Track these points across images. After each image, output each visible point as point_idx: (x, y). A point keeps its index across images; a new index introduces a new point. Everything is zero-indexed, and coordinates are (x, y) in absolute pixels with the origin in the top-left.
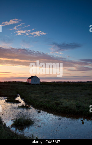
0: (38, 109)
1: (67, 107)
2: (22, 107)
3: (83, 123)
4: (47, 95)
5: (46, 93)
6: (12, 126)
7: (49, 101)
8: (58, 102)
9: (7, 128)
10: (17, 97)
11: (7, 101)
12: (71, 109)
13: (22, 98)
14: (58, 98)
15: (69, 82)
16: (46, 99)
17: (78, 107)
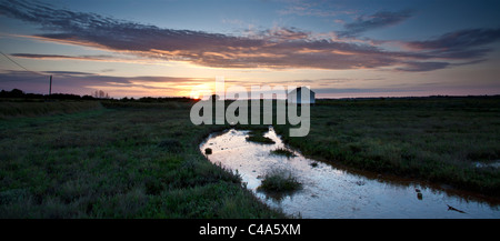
0: (312, 158)
1: (378, 158)
2: (279, 152)
3: (420, 197)
4: (332, 127)
5: (329, 124)
6: (259, 190)
7: (336, 143)
8: (358, 144)
9: (248, 193)
10: (267, 130)
11: (248, 140)
12: (388, 163)
13: (278, 134)
14: (358, 135)
15: (383, 99)
16: (330, 138)
17: (407, 158)
